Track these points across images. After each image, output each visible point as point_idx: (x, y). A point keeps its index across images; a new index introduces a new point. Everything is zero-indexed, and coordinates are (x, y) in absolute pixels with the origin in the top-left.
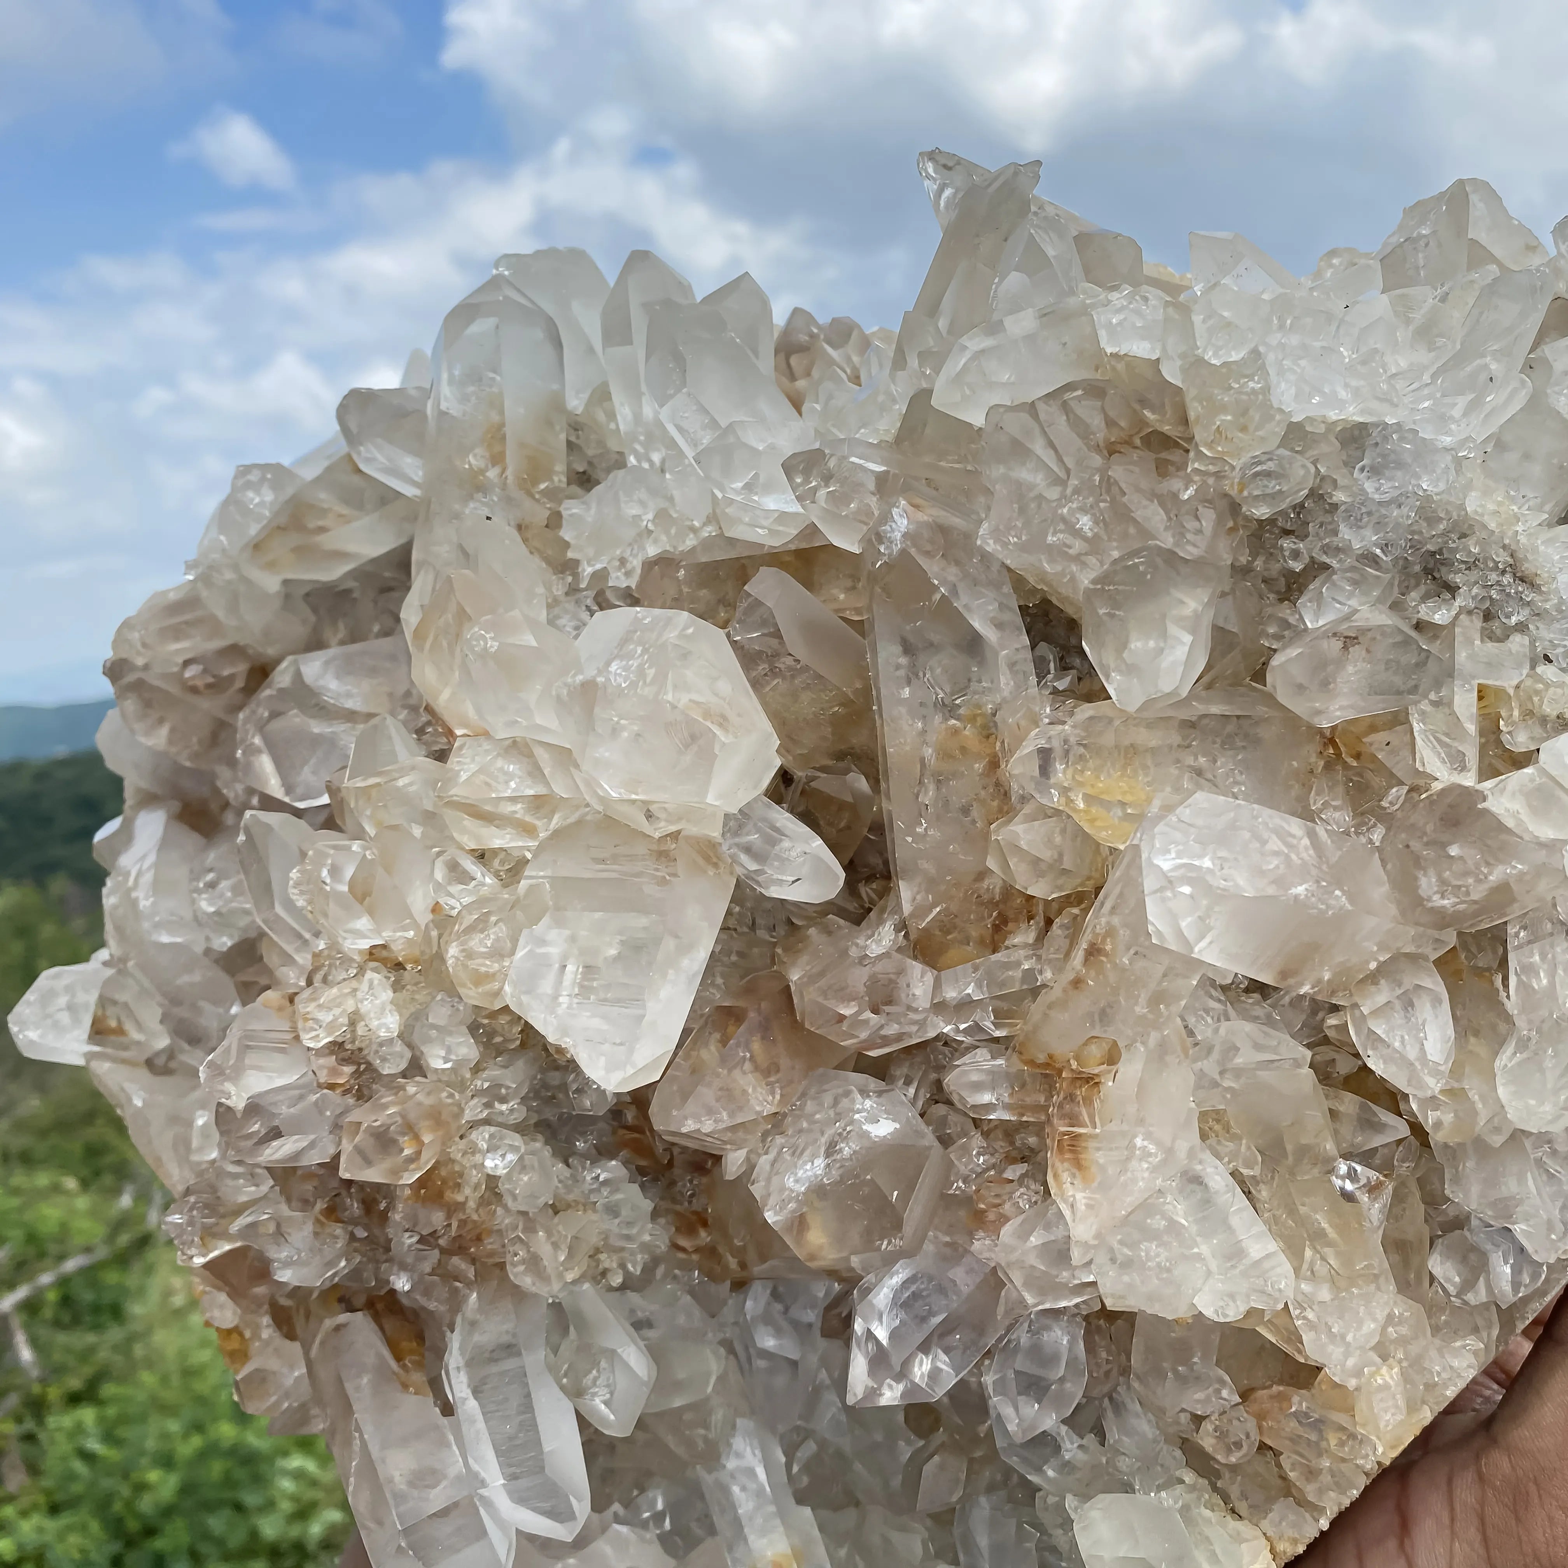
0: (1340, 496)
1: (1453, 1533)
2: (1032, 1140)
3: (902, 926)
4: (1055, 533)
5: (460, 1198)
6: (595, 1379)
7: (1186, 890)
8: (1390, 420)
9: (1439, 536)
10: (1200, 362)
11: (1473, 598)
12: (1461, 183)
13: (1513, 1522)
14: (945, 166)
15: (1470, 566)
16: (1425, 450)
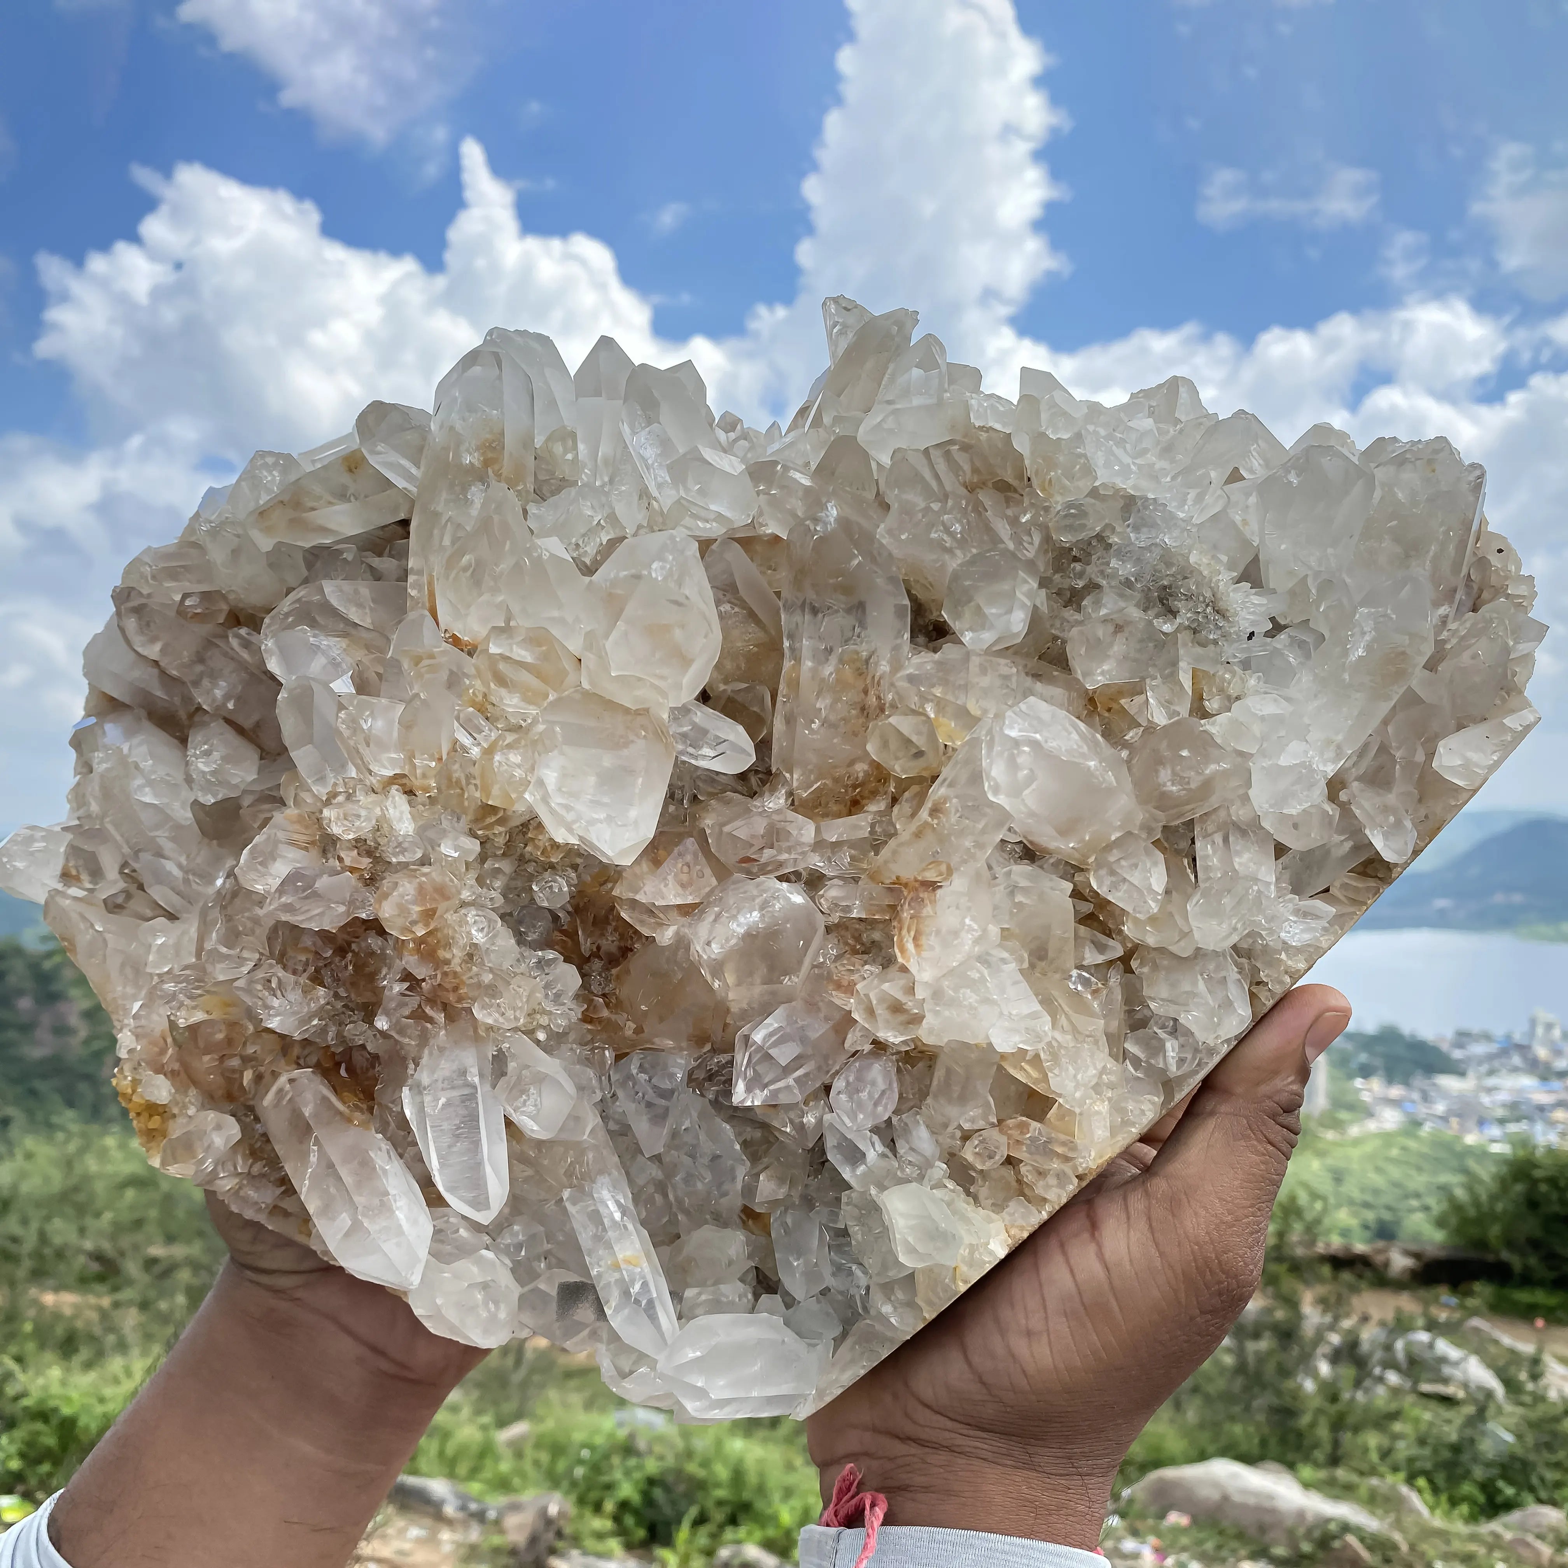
0: (1114, 539)
1: (1129, 1226)
2: (877, 936)
3: (790, 794)
4: (936, 532)
5: (448, 956)
6: (525, 1101)
7: (1026, 749)
8: (1151, 496)
9: (1173, 575)
10: (1044, 435)
11: (1188, 619)
12: (1175, 378)
13: (1170, 1217)
14: (846, 309)
15: (1189, 598)
16: (1170, 518)
